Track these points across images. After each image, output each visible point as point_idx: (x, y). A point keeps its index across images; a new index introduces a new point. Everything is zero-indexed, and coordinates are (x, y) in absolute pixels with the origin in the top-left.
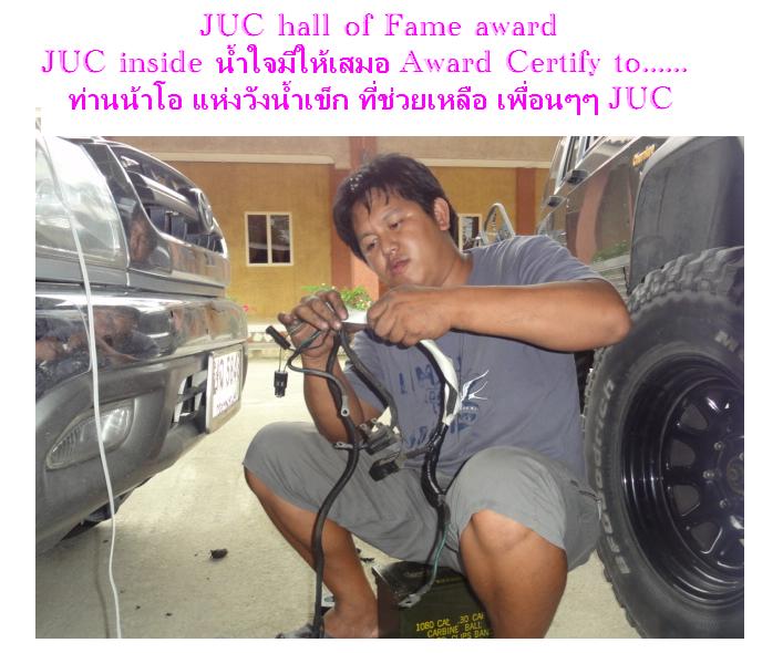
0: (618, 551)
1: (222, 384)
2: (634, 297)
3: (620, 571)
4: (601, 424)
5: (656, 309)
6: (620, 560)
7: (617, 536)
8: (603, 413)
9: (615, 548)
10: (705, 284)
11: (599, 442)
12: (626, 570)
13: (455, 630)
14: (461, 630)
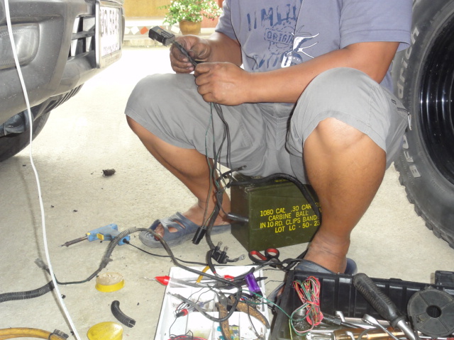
0: (412, 161)
1: (107, 31)
3: (412, 176)
6: (414, 168)
7: (412, 151)
9: (410, 159)
11: (403, 79)
12: (417, 175)
13: (288, 216)
14: (293, 216)
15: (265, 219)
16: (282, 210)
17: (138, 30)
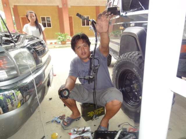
2: (120, 58)
4: (115, 77)
5: (124, 61)
8: (116, 75)
10: (132, 60)
11: (115, 80)
13: (94, 113)
14: (95, 112)
15: (89, 114)
16: (92, 112)
17: (50, 43)
